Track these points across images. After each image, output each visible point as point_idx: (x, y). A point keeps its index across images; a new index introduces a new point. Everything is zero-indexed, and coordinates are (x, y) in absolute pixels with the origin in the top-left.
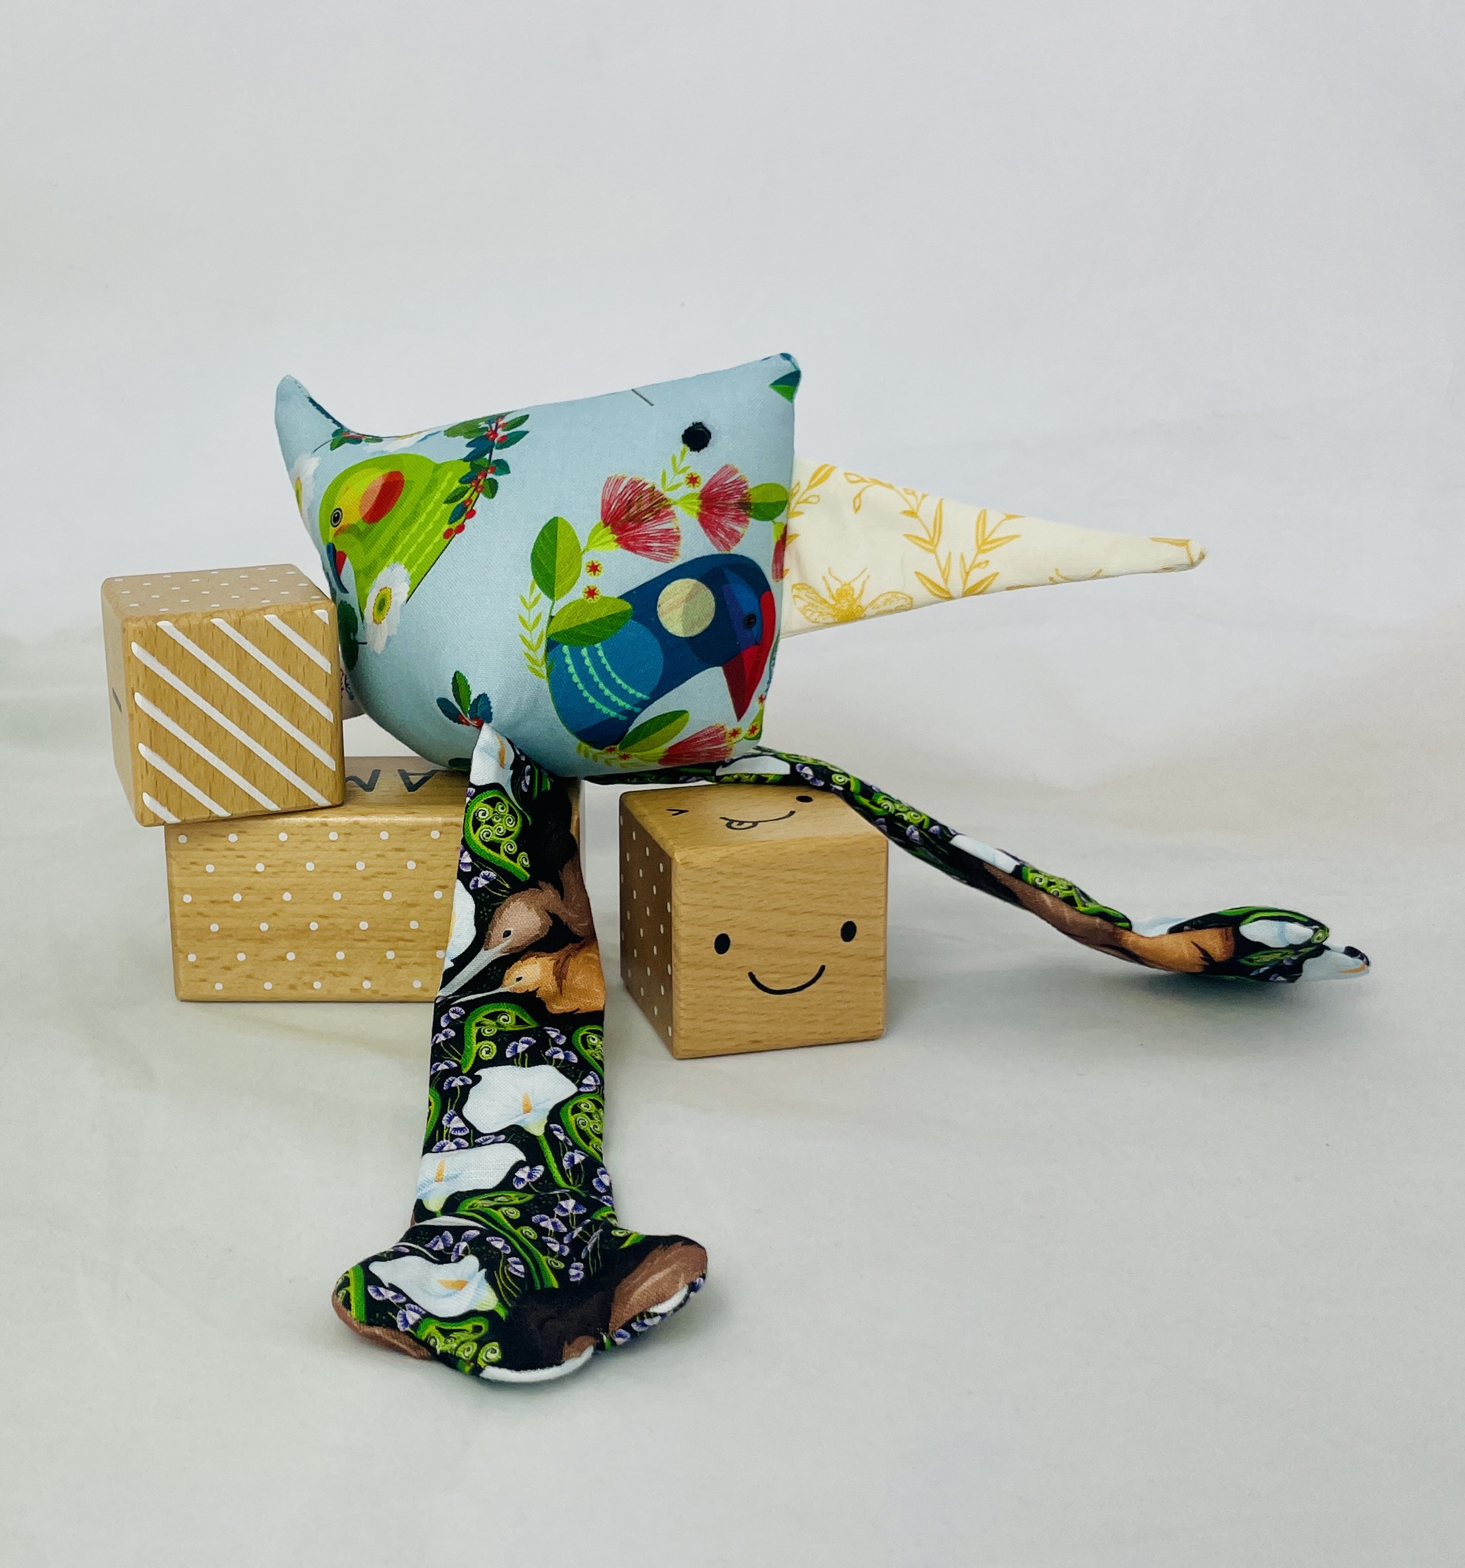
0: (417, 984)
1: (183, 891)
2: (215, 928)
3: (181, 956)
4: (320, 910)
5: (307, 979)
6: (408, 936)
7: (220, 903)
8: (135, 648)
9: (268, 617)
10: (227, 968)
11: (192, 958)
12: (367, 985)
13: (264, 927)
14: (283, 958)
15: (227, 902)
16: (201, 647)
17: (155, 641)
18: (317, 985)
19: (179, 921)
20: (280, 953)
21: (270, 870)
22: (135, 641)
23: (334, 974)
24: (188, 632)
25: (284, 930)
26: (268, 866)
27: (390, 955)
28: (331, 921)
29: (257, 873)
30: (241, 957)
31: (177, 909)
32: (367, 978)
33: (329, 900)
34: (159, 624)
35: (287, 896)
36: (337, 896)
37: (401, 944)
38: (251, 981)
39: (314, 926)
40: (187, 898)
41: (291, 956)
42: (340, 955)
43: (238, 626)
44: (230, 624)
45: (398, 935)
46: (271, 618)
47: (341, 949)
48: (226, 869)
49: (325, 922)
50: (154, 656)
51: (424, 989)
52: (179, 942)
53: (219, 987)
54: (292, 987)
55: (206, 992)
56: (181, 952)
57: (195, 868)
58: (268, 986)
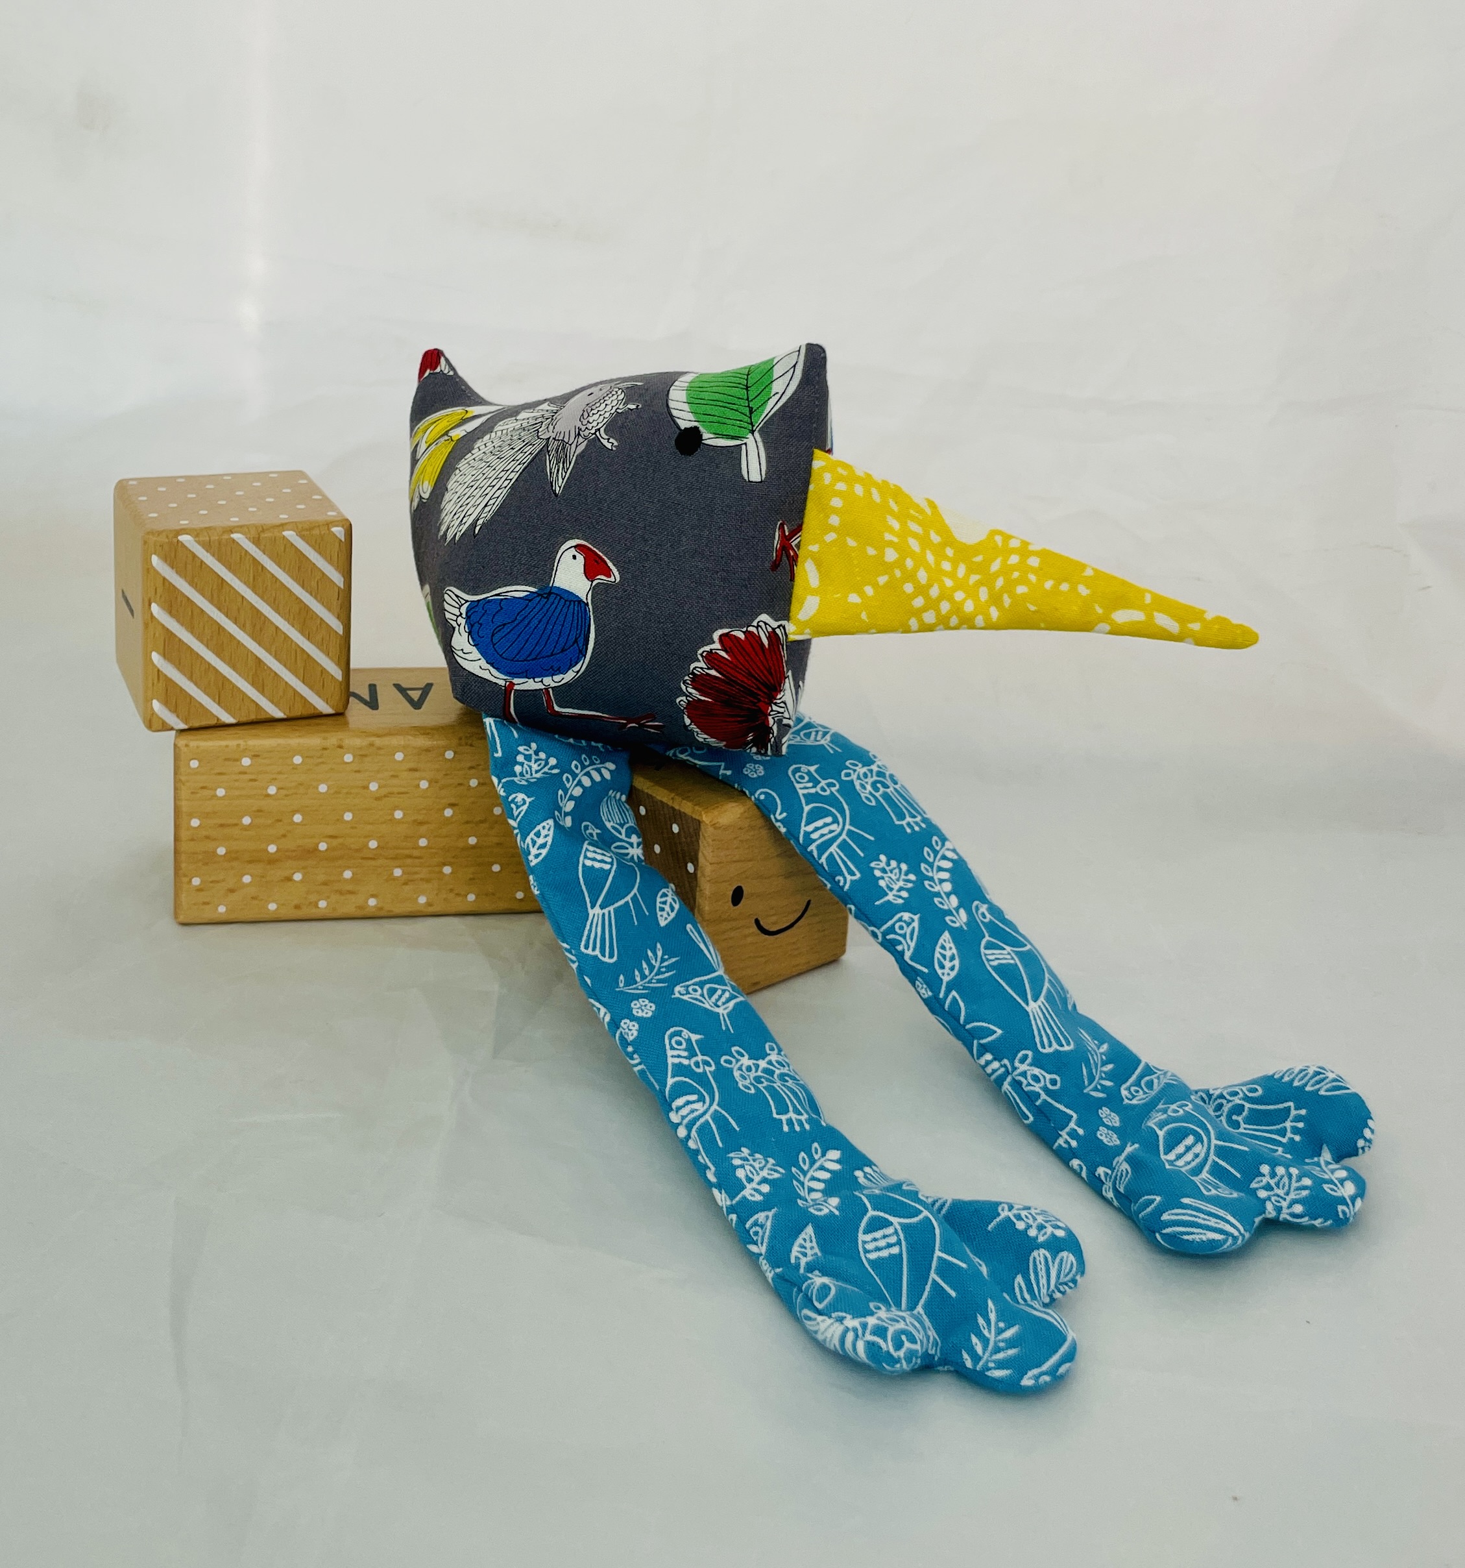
0: (422, 900)
1: (191, 816)
2: (221, 851)
3: (185, 880)
4: (330, 830)
5: (312, 898)
6: (416, 853)
7: (228, 825)
8: (155, 560)
9: (285, 533)
10: (232, 891)
11: (196, 881)
12: (372, 902)
13: (272, 849)
14: (289, 879)
15: (236, 825)
16: (220, 560)
17: (175, 554)
18: (322, 904)
19: (185, 846)
20: (287, 873)
21: (284, 792)
22: (155, 554)
23: (341, 893)
24: (207, 546)
25: (294, 851)
26: (282, 788)
27: (398, 872)
28: (340, 840)
29: (268, 795)
30: (247, 879)
31: (184, 834)
32: (373, 896)
33: (340, 820)
34: (180, 538)
35: (298, 818)
36: (348, 816)
37: (409, 861)
38: (256, 902)
39: (323, 846)
40: (195, 823)
41: (298, 877)
42: (348, 874)
43: (256, 542)
44: (249, 539)
45: (407, 852)
46: (289, 534)
47: (348, 868)
48: (237, 793)
49: (335, 842)
50: (173, 568)
52: (183, 865)
53: (222, 909)
54: (297, 907)
55: (207, 915)
56: (185, 876)
57: (206, 793)
58: (272, 907)
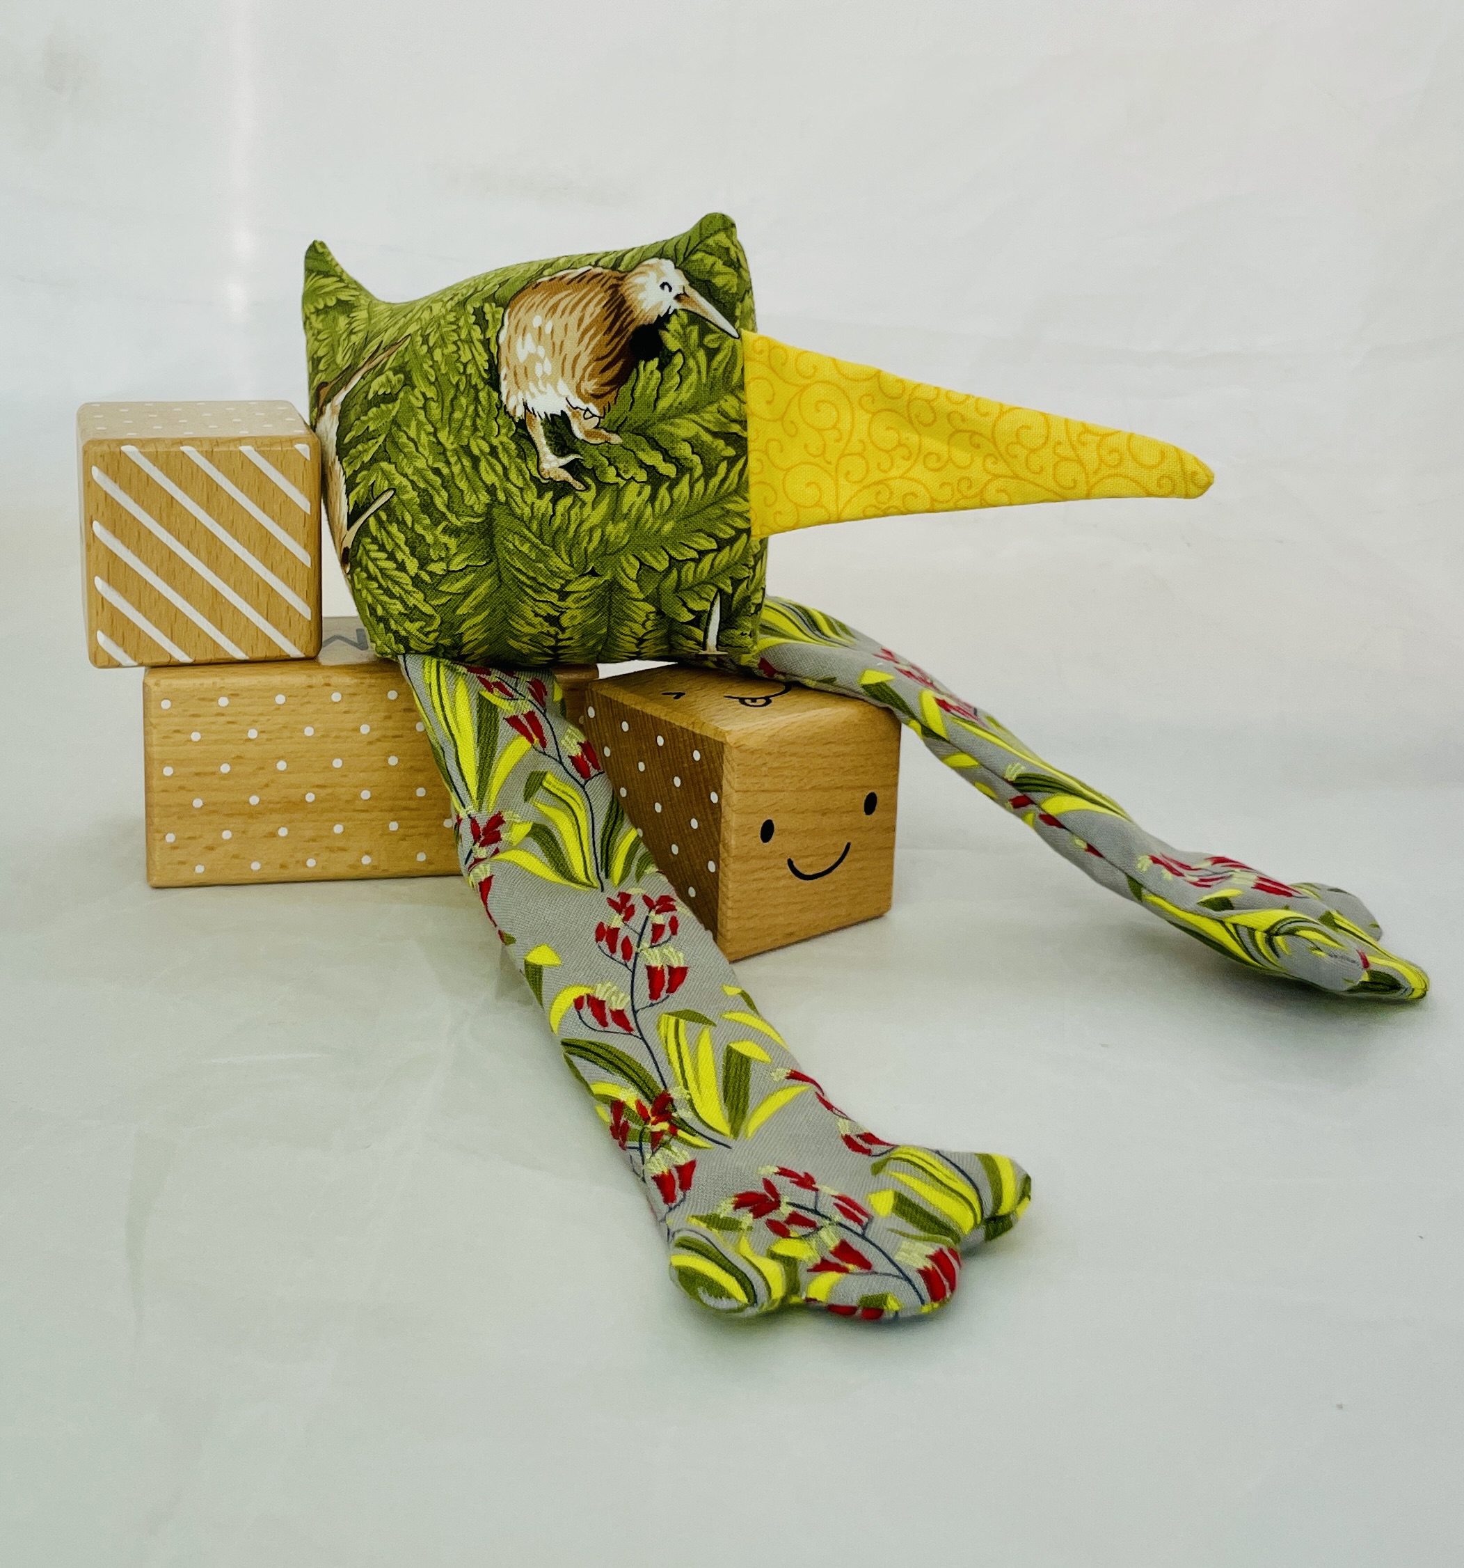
0: (421, 857)
1: (164, 763)
2: (198, 803)
3: (158, 836)
4: (318, 779)
5: (299, 856)
6: (413, 804)
7: (205, 774)
8: (95, 472)
9: (243, 448)
10: (211, 848)
11: (170, 838)
12: (366, 860)
13: (254, 800)
14: (273, 835)
15: (213, 773)
16: (168, 475)
17: (116, 465)
18: (311, 863)
19: (157, 798)
20: (270, 828)
21: (265, 736)
22: (96, 465)
23: (331, 850)
24: (154, 459)
25: (278, 803)
26: (263, 732)
27: (394, 826)
28: (329, 791)
29: (250, 740)
30: (227, 835)
31: (155, 783)
32: (368, 853)
33: (329, 768)
34: (124, 448)
35: (282, 766)
36: (337, 763)
37: (406, 813)
38: (237, 861)
39: (310, 797)
40: (168, 771)
41: (283, 832)
42: (338, 829)
43: (209, 456)
44: (201, 453)
45: (403, 803)
46: (247, 449)
47: (339, 821)
48: (214, 737)
49: (323, 792)
50: (115, 482)
51: (429, 862)
52: (156, 820)
53: (200, 869)
54: (283, 866)
55: (184, 876)
56: (158, 832)
57: (178, 737)
58: (256, 866)
